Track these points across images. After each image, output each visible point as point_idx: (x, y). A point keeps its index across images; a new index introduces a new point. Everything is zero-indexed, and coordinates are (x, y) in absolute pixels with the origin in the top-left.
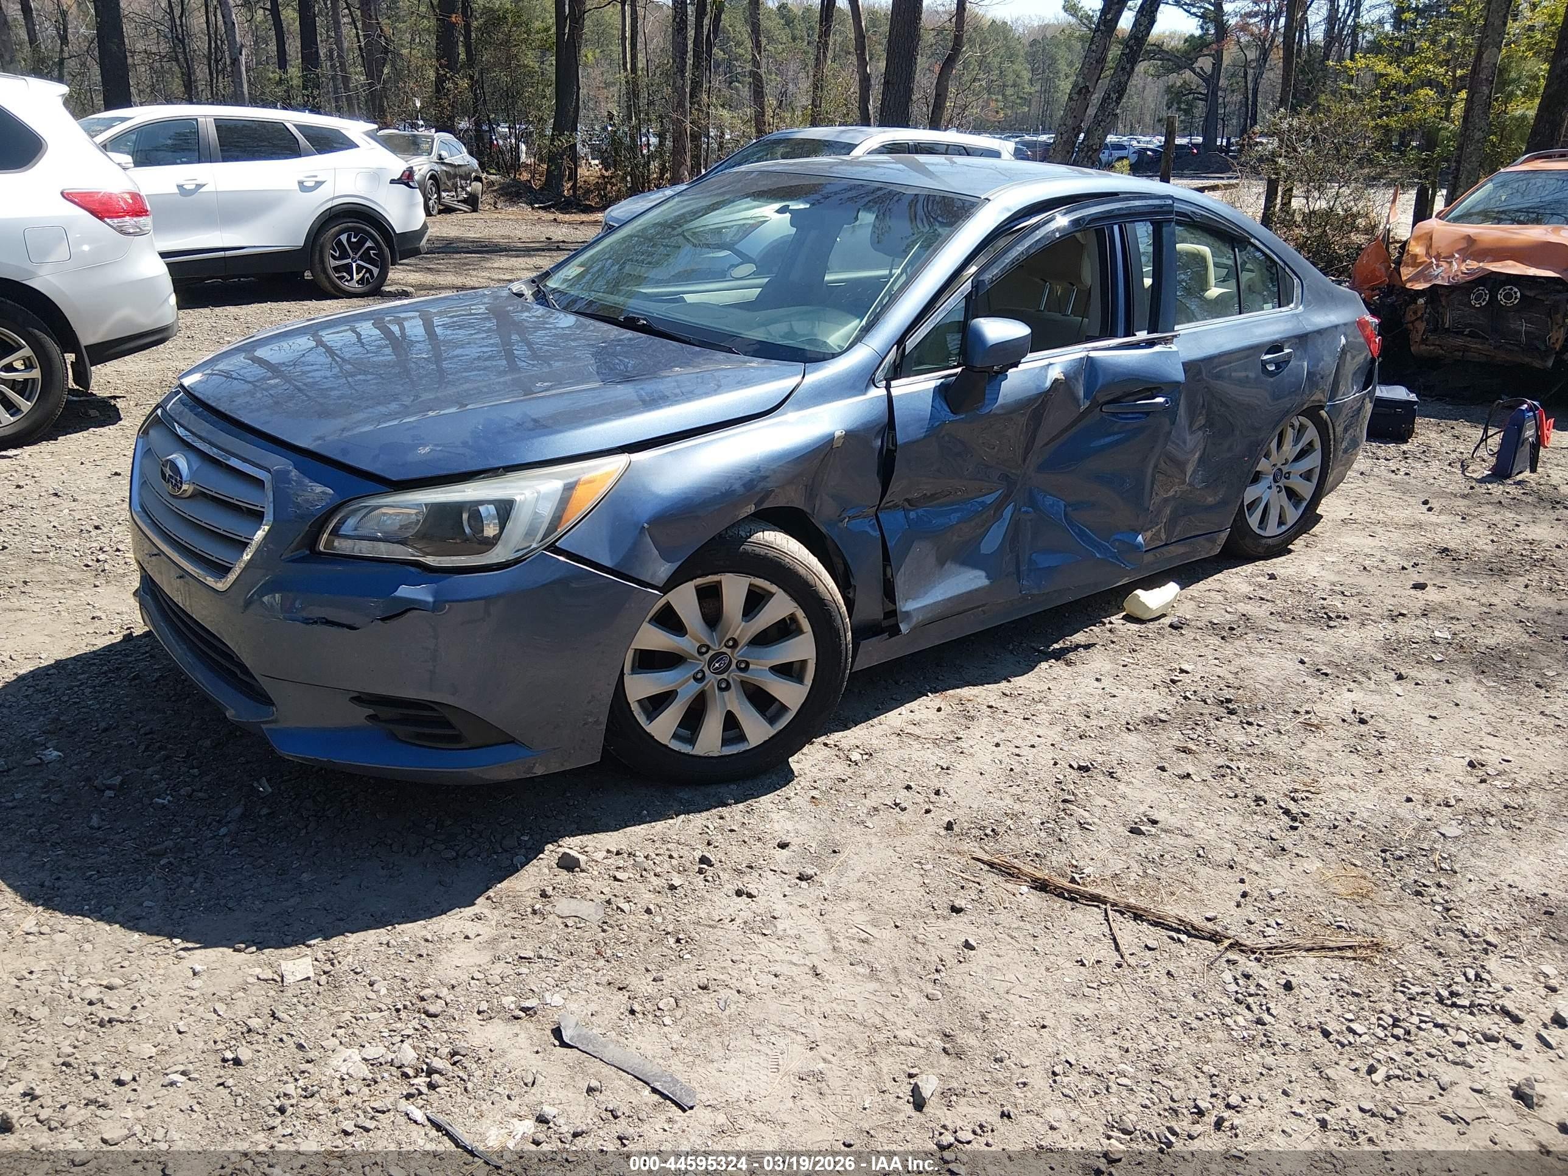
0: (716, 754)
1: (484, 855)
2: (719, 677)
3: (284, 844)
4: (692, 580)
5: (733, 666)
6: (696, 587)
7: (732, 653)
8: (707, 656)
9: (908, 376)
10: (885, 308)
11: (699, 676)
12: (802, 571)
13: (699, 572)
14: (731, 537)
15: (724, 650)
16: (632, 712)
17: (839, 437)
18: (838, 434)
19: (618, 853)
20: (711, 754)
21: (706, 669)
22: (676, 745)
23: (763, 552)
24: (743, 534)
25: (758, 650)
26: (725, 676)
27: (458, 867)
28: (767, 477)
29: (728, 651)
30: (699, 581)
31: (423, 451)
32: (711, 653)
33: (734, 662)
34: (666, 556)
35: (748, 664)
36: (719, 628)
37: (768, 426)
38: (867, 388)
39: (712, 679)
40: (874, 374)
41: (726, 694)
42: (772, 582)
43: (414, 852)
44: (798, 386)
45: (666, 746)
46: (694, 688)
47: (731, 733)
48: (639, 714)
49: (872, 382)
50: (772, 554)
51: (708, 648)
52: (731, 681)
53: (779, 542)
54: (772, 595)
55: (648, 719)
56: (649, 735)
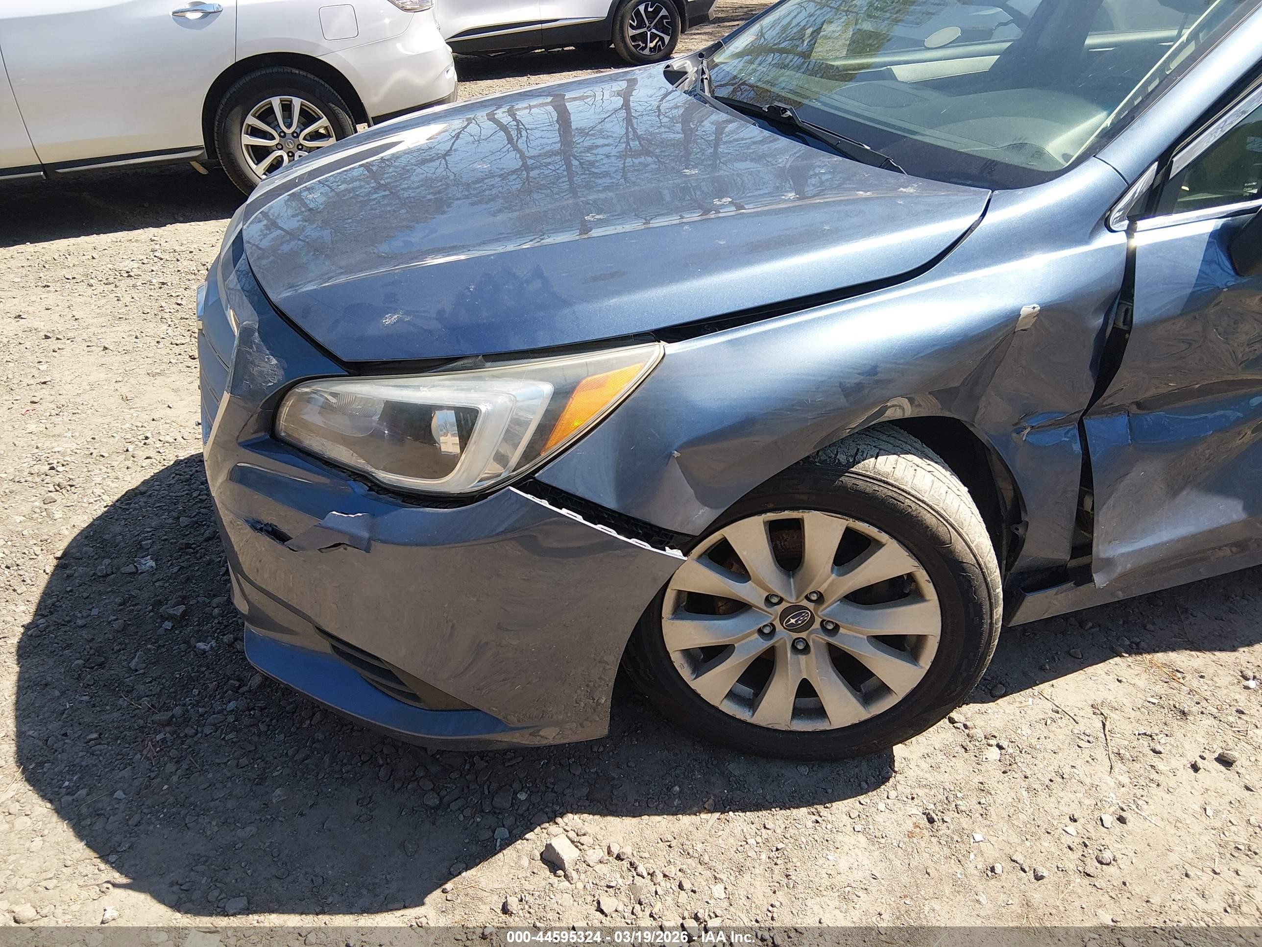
0: (783, 728)
1: (468, 812)
2: (795, 635)
3: (282, 737)
4: (760, 513)
5: (817, 625)
6: (765, 523)
7: (816, 610)
8: (779, 609)
9: (1168, 212)
10: (1149, 99)
11: (767, 630)
12: (930, 519)
13: (771, 506)
14: (821, 462)
15: (805, 603)
16: (671, 662)
17: (1028, 316)
18: (1025, 310)
19: (619, 858)
20: (776, 727)
21: (777, 623)
22: (730, 708)
23: (869, 488)
24: (842, 458)
25: (852, 611)
26: (803, 635)
27: (434, 824)
28: (889, 381)
29: (811, 606)
30: (771, 516)
31: (389, 320)
32: (784, 605)
33: (818, 621)
34: (704, 498)
35: (837, 627)
36: (799, 575)
37: (901, 298)
38: (1093, 233)
39: (784, 636)
40: (1111, 209)
41: (802, 658)
42: (881, 529)
43: (397, 786)
44: (970, 230)
45: (716, 708)
46: (757, 646)
47: (808, 702)
48: (682, 666)
49: (1106, 224)
50: (883, 491)
51: (781, 600)
52: (811, 644)
53: (898, 473)
54: (879, 545)
55: (693, 672)
56: (694, 692)
